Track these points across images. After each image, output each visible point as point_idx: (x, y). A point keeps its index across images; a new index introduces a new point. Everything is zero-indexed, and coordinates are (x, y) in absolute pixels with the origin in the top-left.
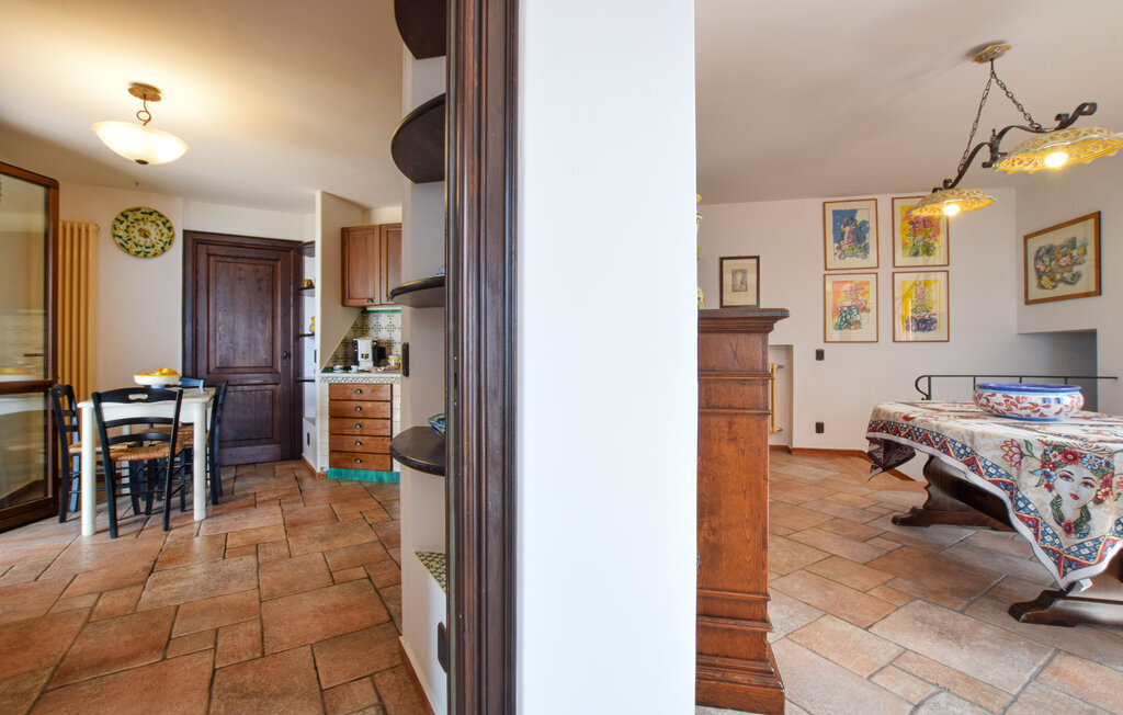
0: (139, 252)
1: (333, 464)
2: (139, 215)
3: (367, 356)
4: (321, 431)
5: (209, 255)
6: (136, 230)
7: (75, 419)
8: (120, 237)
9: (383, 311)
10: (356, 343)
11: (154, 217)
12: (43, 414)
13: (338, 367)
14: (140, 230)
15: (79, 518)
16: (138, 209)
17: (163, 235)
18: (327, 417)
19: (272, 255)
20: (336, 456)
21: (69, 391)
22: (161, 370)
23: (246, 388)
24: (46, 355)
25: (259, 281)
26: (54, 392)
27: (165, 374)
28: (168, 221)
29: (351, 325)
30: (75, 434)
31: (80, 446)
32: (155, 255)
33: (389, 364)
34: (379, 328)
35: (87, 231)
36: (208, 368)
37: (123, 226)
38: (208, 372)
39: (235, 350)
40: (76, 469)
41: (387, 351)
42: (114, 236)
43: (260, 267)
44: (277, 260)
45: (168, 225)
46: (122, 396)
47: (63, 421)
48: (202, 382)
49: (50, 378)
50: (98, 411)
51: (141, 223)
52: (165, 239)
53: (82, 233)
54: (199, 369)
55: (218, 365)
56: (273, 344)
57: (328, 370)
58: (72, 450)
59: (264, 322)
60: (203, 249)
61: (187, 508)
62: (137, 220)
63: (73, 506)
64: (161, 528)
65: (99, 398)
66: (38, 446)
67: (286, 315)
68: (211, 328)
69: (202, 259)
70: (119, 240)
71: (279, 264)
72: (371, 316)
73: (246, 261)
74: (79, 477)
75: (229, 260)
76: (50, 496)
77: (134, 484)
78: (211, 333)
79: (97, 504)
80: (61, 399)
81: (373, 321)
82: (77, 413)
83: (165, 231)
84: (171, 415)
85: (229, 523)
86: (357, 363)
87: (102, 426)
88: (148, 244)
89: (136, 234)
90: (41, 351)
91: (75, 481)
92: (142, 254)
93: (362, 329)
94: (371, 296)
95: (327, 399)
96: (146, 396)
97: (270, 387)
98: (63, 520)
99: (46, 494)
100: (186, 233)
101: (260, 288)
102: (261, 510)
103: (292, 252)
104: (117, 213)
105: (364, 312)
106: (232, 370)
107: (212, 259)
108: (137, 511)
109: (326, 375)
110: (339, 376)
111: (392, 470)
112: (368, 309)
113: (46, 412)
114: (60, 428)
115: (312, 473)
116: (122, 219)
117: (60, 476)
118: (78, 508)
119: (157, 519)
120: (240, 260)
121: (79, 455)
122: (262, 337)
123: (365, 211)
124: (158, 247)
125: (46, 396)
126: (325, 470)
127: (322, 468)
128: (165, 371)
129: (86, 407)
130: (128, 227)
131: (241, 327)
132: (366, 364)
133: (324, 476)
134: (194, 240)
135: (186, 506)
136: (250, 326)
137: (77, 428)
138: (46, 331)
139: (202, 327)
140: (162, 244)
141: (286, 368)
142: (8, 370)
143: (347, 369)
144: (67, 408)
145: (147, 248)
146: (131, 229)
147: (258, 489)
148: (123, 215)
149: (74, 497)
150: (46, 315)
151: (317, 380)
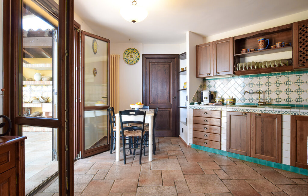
0: (130, 63)
1: (194, 142)
2: (130, 51)
3: (207, 98)
4: (190, 128)
5: (150, 62)
6: (129, 56)
7: (114, 118)
8: (125, 59)
9: (212, 79)
10: (202, 93)
11: (134, 51)
12: (106, 116)
13: (196, 103)
14: (131, 56)
15: (115, 152)
16: (130, 49)
17: (137, 56)
18: (192, 123)
19: (169, 60)
20: (196, 140)
21: (113, 109)
22: (138, 103)
23: (161, 109)
24: (107, 97)
25: (165, 70)
26: (109, 109)
27: (139, 104)
28: (138, 52)
29: (199, 85)
30: (114, 123)
31: (116, 128)
32: (135, 63)
33: (215, 102)
34: (210, 86)
35: (117, 57)
36: (149, 102)
37: (126, 55)
38: (150, 103)
39: (157, 95)
40: (115, 136)
41: (214, 96)
42: (124, 58)
43: (165, 65)
44: (171, 62)
45: (138, 53)
46: (127, 112)
47: (111, 119)
48: (148, 107)
49: (108, 105)
50: (121, 118)
51: (131, 53)
52: (137, 58)
53: (116, 58)
54: (147, 102)
55: (152, 101)
56: (169, 93)
57: (192, 104)
58: (114, 130)
59: (166, 85)
60: (148, 60)
61: (146, 154)
62: (130, 52)
63: (114, 148)
64: (139, 162)
65: (121, 113)
66: (106, 126)
67: (174, 82)
68: (150, 88)
69: (148, 63)
70: (125, 60)
71: (171, 63)
72: (207, 81)
73: (161, 63)
74: (116, 138)
75: (156, 63)
76: (108, 144)
77: (130, 143)
78: (150, 90)
79: (120, 147)
80: (111, 112)
81: (208, 83)
82: (114, 117)
83: (137, 55)
84: (142, 121)
85: (160, 165)
86: (203, 101)
87: (122, 123)
88: (133, 60)
89: (129, 57)
90: (106, 96)
91: (114, 139)
92: (131, 64)
93: (204, 87)
94: (209, 73)
95: (192, 116)
96: (134, 113)
97: (169, 109)
98: (111, 153)
99: (107, 143)
100: (143, 55)
101: (165, 73)
102: (170, 160)
103: (176, 59)
104: (124, 51)
105: (204, 79)
106: (157, 103)
107: (150, 63)
108: (131, 153)
109: (192, 106)
110: (196, 106)
111: (221, 149)
112: (206, 79)
113: (107, 116)
114: (111, 122)
115: (185, 145)
116: (126, 52)
117: (111, 135)
118: (115, 149)
119: (137, 158)
120: (159, 63)
121: (115, 131)
122: (166, 91)
123: (204, 37)
124: (135, 61)
125: (107, 111)
126: (191, 144)
127: (189, 144)
128: (139, 103)
129: (117, 115)
130: (127, 55)
131: (159, 87)
132: (206, 101)
133: (190, 147)
134: (145, 57)
135: (146, 153)
136: (162, 87)
137: (115, 122)
138: (107, 90)
139: (148, 88)
140: (136, 60)
141: (174, 102)
142: (99, 102)
143: (199, 103)
144: (112, 115)
145: (132, 61)
146: (128, 56)
147: (167, 149)
148: (126, 51)
149: (114, 145)
150: (107, 85)
151: (188, 107)
